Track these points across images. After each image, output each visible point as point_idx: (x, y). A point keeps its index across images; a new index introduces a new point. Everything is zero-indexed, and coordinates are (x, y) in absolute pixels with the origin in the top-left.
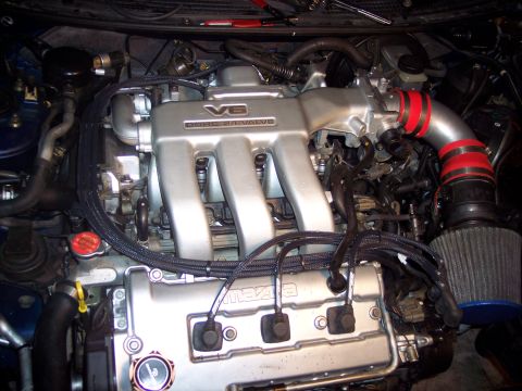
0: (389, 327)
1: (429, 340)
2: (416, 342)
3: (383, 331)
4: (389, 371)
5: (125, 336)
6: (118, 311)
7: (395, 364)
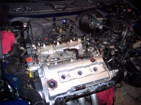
0: (107, 69)
1: (118, 70)
2: (115, 72)
3: (106, 70)
4: (110, 79)
5: (43, 78)
6: (40, 74)
7: (111, 77)
